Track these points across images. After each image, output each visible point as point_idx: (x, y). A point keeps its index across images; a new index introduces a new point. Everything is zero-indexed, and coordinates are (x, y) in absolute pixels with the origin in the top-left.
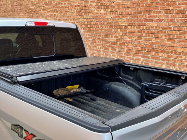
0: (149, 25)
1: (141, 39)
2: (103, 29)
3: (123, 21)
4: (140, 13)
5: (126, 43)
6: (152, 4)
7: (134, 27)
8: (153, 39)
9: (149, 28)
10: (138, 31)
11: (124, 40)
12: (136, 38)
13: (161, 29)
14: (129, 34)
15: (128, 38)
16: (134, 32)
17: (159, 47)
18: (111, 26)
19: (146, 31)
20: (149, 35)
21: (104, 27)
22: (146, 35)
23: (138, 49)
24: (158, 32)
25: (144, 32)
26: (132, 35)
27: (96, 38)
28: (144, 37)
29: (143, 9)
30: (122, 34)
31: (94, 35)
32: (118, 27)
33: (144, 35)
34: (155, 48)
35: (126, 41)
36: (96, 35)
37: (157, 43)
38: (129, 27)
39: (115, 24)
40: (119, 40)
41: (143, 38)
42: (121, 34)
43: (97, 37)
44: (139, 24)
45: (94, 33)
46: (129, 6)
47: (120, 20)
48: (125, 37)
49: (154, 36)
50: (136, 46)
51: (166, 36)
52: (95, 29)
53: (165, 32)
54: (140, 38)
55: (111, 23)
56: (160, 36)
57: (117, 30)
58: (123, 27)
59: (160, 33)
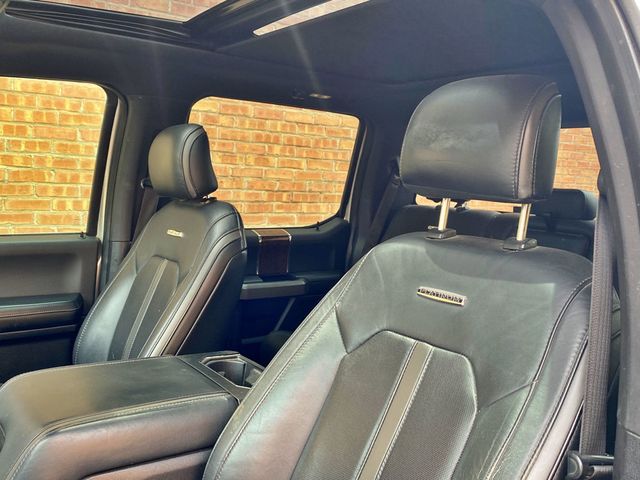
0: (291, 118)
1: (266, 163)
7: (242, 123)
9: (292, 127)
10: (258, 137)
12: (251, 159)
14: (224, 145)
16: (244, 139)
17: (320, 187)
19: (283, 138)
20: (291, 151)
22: (283, 150)
23: (257, 195)
24: (317, 142)
25: (277, 141)
26: (235, 150)
27: (41, 161)
28: (277, 156)
31: (31, 145)
33: (277, 149)
34: (310, 191)
37: (312, 175)
38: (223, 120)
41: (274, 161)
44: (260, 113)
45: (30, 131)
49: (305, 155)
50: (251, 187)
51: (335, 154)
52: (37, 114)
53: (334, 143)
54: (262, 159)
56: (321, 155)
59: (322, 146)
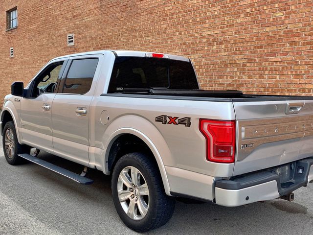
2: (215, 70)
3: (240, 58)
4: (261, 47)
5: (244, 84)
6: (274, 37)
8: (278, 77)
11: (242, 81)
13: (286, 64)
15: (247, 78)
18: (226, 65)
21: (217, 67)
29: (264, 43)
30: (240, 73)
32: (235, 65)
35: (245, 81)
36: (207, 77)
39: (231, 62)
40: (236, 81)
42: (238, 74)
43: (208, 80)
46: (247, 40)
47: (237, 57)
48: (244, 77)
55: (225, 62)
57: (234, 69)
58: (240, 65)
